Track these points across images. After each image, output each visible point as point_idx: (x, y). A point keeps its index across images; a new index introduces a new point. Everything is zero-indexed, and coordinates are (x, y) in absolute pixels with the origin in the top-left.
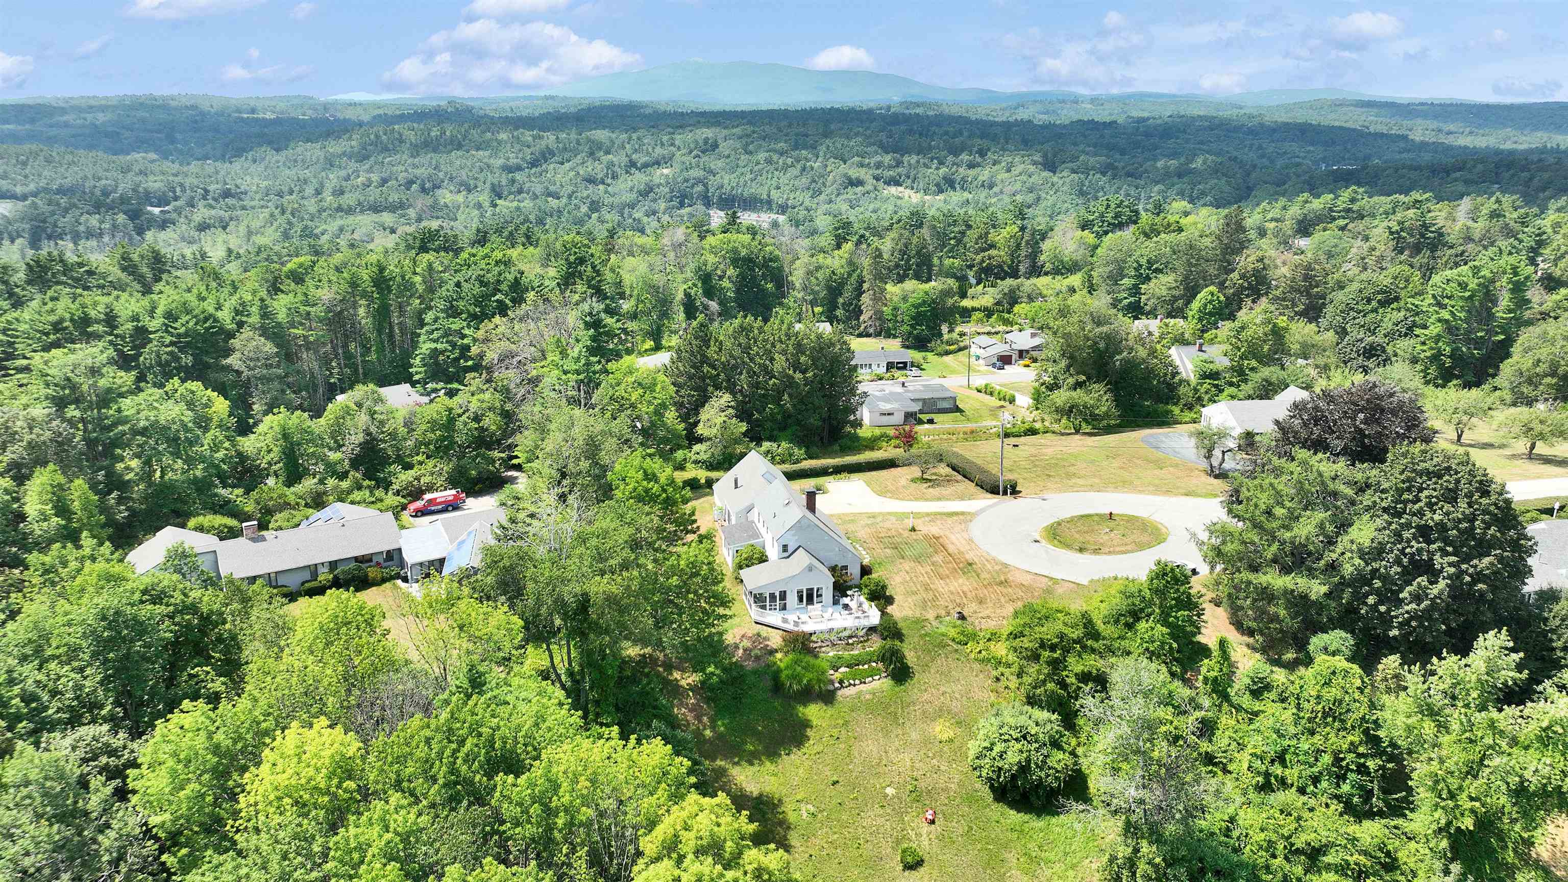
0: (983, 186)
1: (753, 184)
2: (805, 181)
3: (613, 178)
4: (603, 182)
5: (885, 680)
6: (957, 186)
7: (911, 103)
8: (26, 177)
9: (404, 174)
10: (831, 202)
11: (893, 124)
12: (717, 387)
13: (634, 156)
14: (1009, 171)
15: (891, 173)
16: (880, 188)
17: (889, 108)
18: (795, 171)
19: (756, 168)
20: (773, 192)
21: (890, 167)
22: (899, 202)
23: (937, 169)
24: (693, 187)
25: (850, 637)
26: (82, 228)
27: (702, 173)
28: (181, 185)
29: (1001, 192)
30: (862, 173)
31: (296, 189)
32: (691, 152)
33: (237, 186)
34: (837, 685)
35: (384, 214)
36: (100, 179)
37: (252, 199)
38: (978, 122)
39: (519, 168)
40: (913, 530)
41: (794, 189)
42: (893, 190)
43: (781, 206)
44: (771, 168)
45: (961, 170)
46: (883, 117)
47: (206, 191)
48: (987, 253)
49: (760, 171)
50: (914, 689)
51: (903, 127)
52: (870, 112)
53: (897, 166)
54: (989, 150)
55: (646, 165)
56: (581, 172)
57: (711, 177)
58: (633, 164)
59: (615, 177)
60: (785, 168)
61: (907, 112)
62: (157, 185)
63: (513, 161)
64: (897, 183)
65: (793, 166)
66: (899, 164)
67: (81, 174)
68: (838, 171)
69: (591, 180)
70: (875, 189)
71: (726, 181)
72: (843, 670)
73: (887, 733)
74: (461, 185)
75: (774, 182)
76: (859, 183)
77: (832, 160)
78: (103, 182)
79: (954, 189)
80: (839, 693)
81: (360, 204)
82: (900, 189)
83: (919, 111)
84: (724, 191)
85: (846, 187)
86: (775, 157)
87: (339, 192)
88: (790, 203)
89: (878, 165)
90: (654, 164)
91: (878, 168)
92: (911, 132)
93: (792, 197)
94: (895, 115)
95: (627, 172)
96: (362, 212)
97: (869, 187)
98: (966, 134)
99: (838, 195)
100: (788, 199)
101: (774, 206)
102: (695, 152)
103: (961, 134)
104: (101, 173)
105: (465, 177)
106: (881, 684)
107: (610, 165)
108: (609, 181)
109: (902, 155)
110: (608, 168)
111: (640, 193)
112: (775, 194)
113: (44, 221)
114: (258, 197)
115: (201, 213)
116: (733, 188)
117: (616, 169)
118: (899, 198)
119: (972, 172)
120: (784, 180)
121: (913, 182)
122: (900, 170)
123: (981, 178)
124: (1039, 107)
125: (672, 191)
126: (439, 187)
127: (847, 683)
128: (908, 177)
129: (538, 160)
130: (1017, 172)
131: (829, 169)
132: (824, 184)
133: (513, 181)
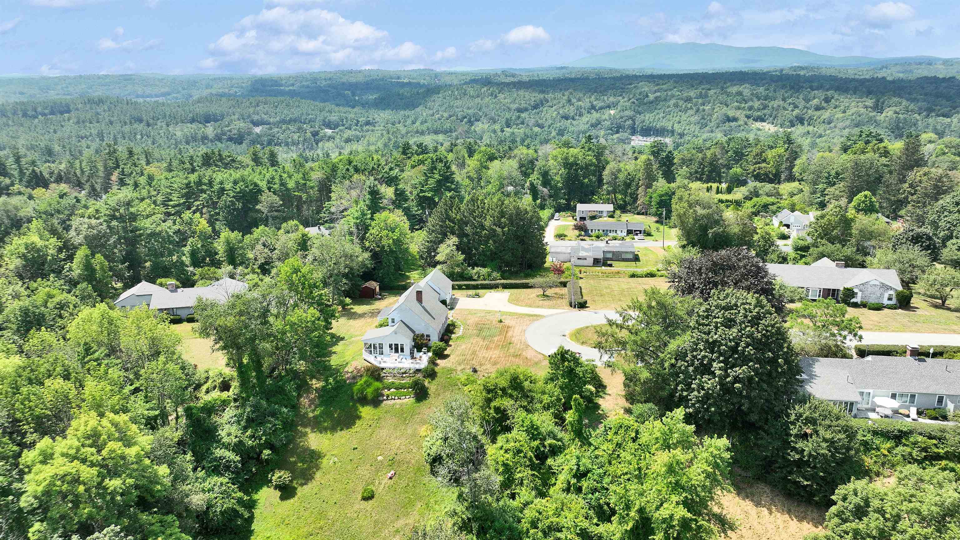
0: (824, 122)
1: (664, 120)
2: (696, 118)
3: (580, 116)
4: (573, 119)
5: (412, 399)
6: (806, 122)
7: (798, 67)
8: (276, 114)
9: (462, 113)
10: (712, 132)
12: (453, 233)
13: (595, 103)
14: (844, 112)
15: (759, 113)
16: (749, 123)
17: (782, 70)
18: (690, 112)
19: (667, 110)
20: (676, 125)
21: (759, 110)
22: (760, 132)
23: (793, 111)
24: (625, 121)
25: (405, 373)
26: (290, 140)
27: (632, 113)
28: (346, 118)
29: (835, 127)
30: (739, 114)
31: (402, 121)
32: (630, 99)
33: (374, 119)
34: (385, 398)
35: (440, 135)
36: (309, 115)
37: (380, 126)
39: (526, 110)
40: (501, 321)
41: (690, 124)
42: (758, 125)
43: (679, 134)
44: (677, 110)
45: (809, 111)
47: (358, 121)
48: (757, 166)
49: (670, 112)
50: (424, 405)
52: (764, 74)
53: (764, 109)
54: (833, 98)
55: (601, 108)
56: (561, 112)
57: (638, 116)
58: (593, 107)
59: (581, 115)
60: (686, 110)
62: (334, 118)
63: (523, 106)
64: (763, 120)
65: (691, 108)
66: (765, 107)
67: (301, 112)
68: (720, 111)
69: (566, 118)
70: (746, 124)
71: (647, 118)
72: (392, 390)
73: (396, 427)
74: (491, 119)
75: (677, 119)
76: (735, 119)
77: (719, 105)
78: (310, 116)
79: (802, 124)
80: (385, 402)
81: (428, 129)
82: (764, 124)
83: (803, 72)
84: (644, 124)
85: (725, 123)
86: (681, 103)
87: (424, 122)
88: (685, 132)
89: (750, 108)
90: (606, 107)
91: (750, 110)
93: (687, 128)
95: (588, 112)
96: (429, 133)
97: (741, 122)
99: (718, 127)
100: (685, 130)
101: (676, 134)
102: (633, 100)
104: (310, 112)
105: (493, 115)
106: (409, 400)
107: (579, 108)
108: (577, 117)
109: (768, 102)
110: (577, 110)
111: (592, 126)
112: (676, 126)
113: (274, 136)
114: (382, 125)
115: (348, 134)
116: (650, 122)
117: (583, 110)
118: (761, 130)
119: (818, 113)
120: (684, 117)
121: (774, 119)
122: (766, 111)
123: (823, 117)
124: (899, 68)
125: (612, 124)
126: (478, 121)
127: (390, 398)
128: (771, 116)
129: (538, 105)
130: (850, 113)
131: (715, 111)
132: (710, 120)
133: (519, 117)
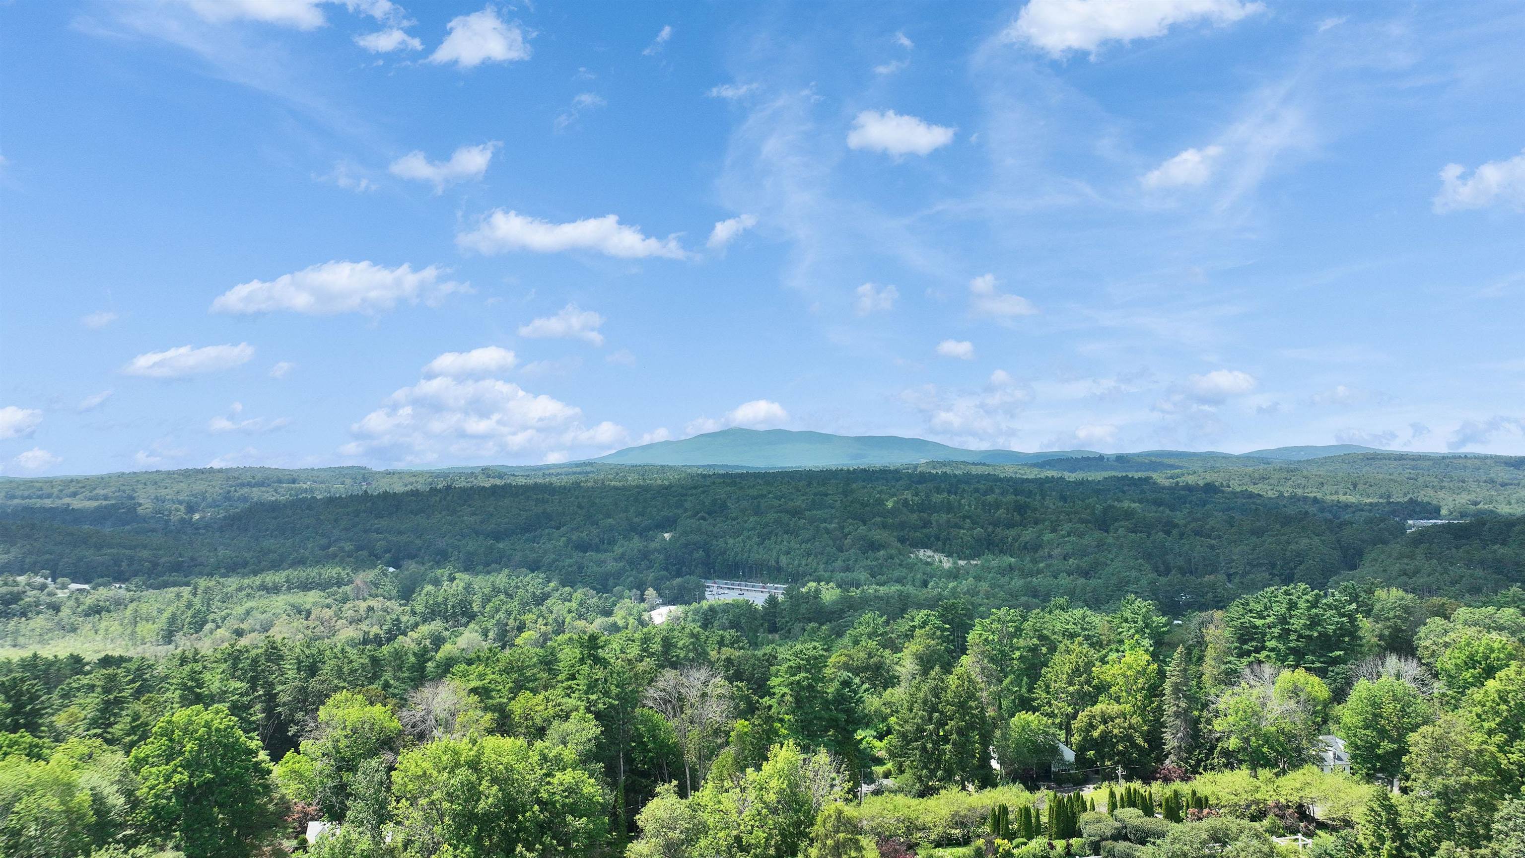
0: (1025, 548)
1: (761, 549)
6: (995, 549)
7: (938, 462)
10: (849, 568)
11: (919, 482)
13: (636, 519)
15: (918, 534)
16: (906, 552)
17: (916, 467)
18: (805, 534)
21: (917, 528)
22: (929, 569)
23: (970, 530)
24: (692, 553)
27: (703, 537)
29: (1049, 554)
30: (884, 535)
32: (696, 514)
38: (1009, 480)
42: (921, 554)
44: (781, 531)
45: (998, 530)
46: (910, 476)
51: (931, 485)
52: (897, 471)
53: (924, 527)
54: (1026, 509)
55: (647, 529)
57: (714, 542)
58: (632, 529)
60: (797, 531)
61: (934, 472)
64: (926, 546)
65: (805, 527)
66: (927, 524)
68: (857, 533)
69: (583, 546)
70: (900, 553)
71: (730, 546)
75: (784, 547)
76: (881, 546)
79: (992, 552)
82: (929, 553)
83: (948, 470)
84: (726, 557)
85: (867, 552)
86: (786, 518)
89: (903, 526)
90: (656, 528)
91: (902, 529)
92: (938, 490)
93: (804, 562)
94: (922, 474)
95: (626, 537)
97: (892, 551)
98: (997, 491)
99: (858, 560)
100: (799, 565)
102: (701, 514)
103: (992, 491)
107: (608, 529)
109: (930, 515)
112: (784, 560)
116: (737, 554)
118: (928, 563)
119: (1012, 532)
120: (795, 543)
121: (944, 544)
122: (928, 530)
125: (668, 558)
128: (938, 539)
131: (846, 531)
